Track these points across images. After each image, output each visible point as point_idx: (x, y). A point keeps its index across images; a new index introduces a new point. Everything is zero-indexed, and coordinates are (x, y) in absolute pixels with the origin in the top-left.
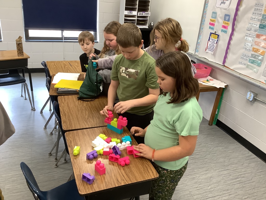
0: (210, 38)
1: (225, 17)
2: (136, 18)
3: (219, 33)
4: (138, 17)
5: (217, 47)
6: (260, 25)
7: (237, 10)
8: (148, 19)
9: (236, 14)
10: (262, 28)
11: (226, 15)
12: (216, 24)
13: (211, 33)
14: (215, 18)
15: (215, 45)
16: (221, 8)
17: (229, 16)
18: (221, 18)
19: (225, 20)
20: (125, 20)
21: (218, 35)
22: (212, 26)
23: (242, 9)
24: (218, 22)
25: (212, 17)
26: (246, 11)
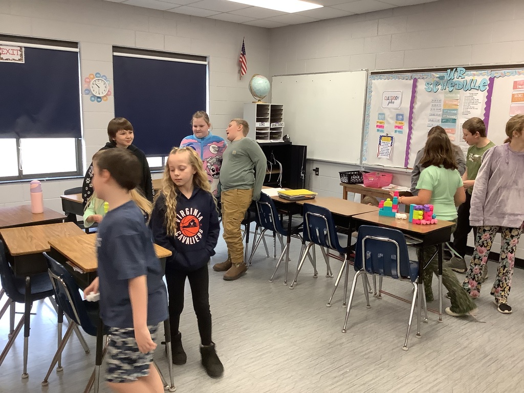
0: (380, 142)
1: (397, 117)
2: (269, 131)
3: (392, 134)
4: (271, 129)
5: (392, 149)
6: (442, 119)
7: (412, 108)
8: (282, 130)
9: (411, 112)
10: (444, 122)
11: (397, 115)
12: (386, 125)
13: (381, 137)
14: (384, 119)
15: (390, 148)
16: (389, 109)
17: (402, 115)
18: (391, 118)
19: (397, 119)
20: (257, 133)
21: (392, 137)
22: (380, 129)
23: (417, 106)
24: (389, 123)
25: (379, 119)
26: (423, 108)
